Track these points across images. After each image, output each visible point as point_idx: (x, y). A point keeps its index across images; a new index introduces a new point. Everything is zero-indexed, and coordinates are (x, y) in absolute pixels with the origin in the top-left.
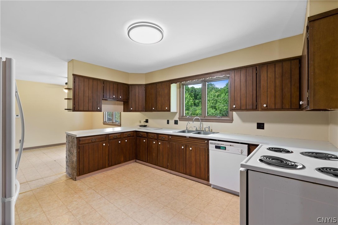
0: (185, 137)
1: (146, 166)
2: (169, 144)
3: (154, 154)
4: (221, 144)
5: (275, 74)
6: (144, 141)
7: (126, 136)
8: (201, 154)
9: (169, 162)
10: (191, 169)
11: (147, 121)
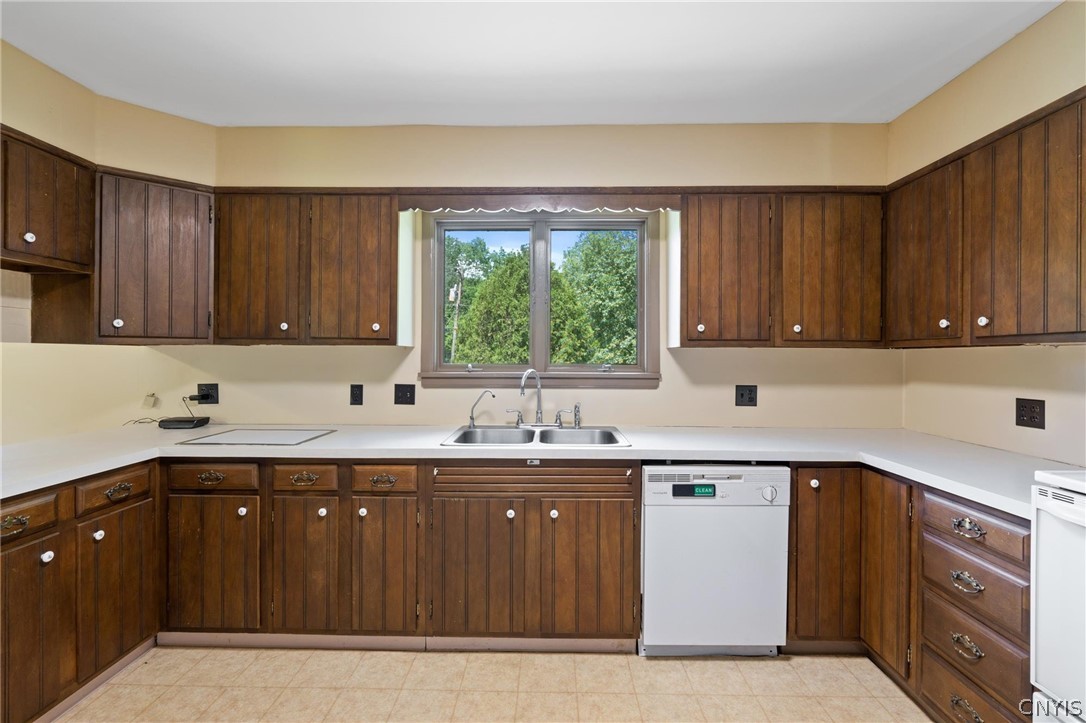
0: (522, 463)
1: (253, 653)
2: (422, 507)
3: (318, 578)
4: (695, 477)
5: (823, 229)
6: (243, 511)
7: (99, 501)
8: (603, 531)
9: (422, 597)
10: (553, 603)
11: (208, 394)
